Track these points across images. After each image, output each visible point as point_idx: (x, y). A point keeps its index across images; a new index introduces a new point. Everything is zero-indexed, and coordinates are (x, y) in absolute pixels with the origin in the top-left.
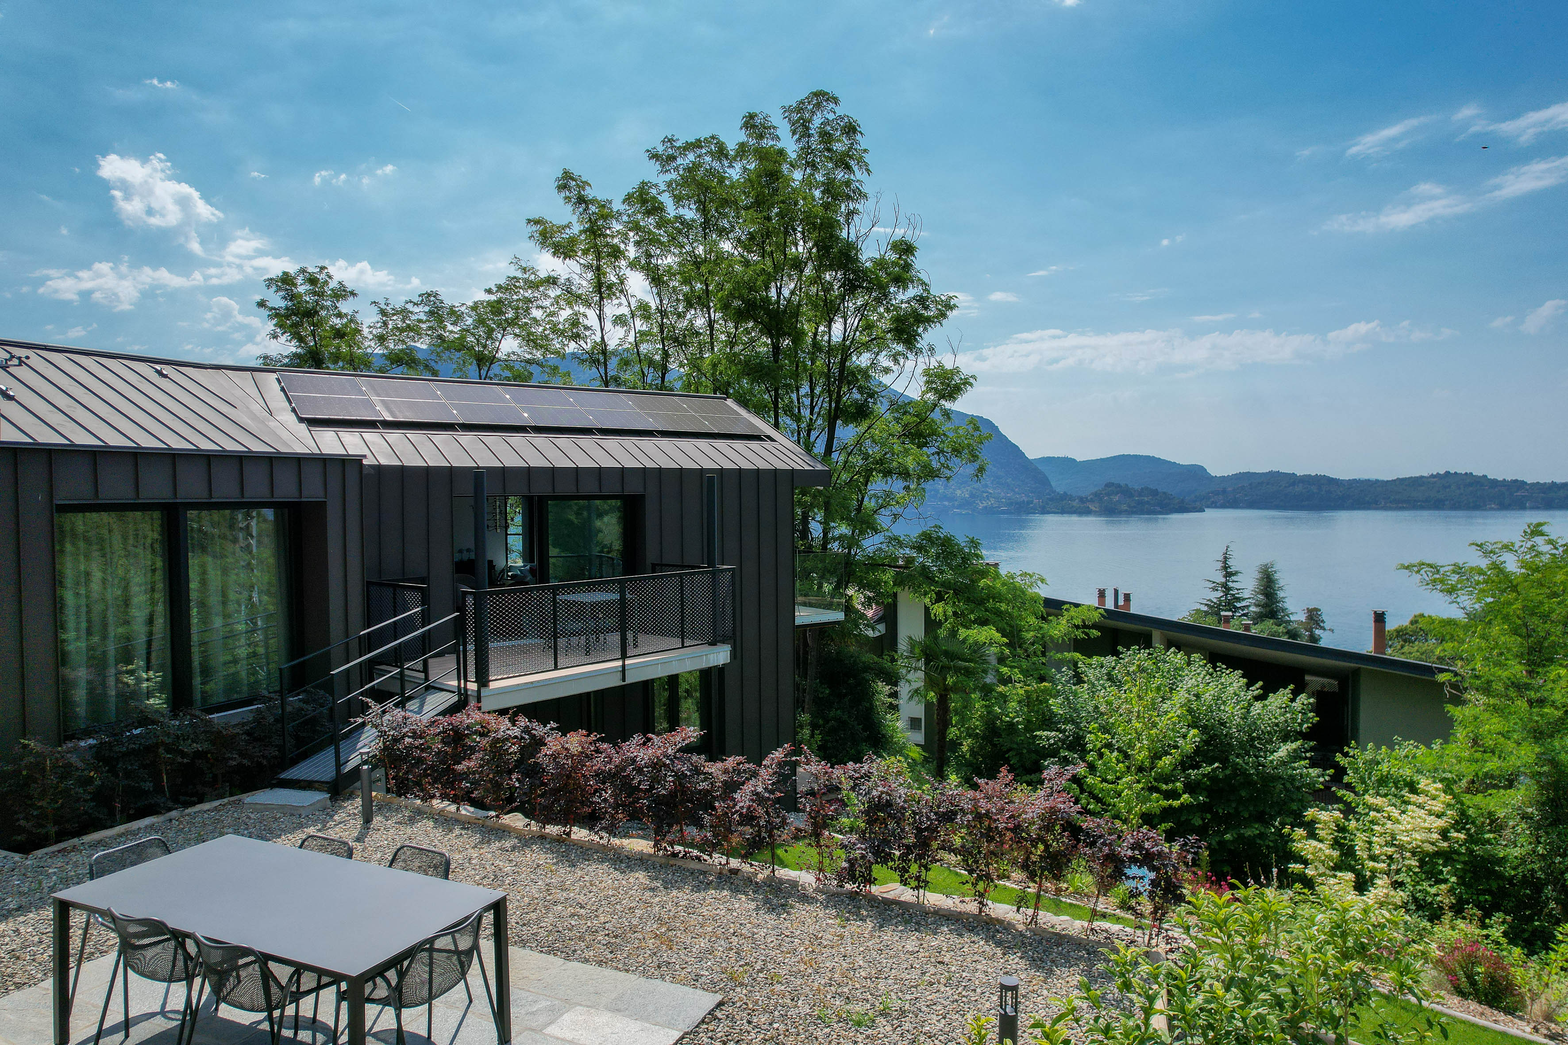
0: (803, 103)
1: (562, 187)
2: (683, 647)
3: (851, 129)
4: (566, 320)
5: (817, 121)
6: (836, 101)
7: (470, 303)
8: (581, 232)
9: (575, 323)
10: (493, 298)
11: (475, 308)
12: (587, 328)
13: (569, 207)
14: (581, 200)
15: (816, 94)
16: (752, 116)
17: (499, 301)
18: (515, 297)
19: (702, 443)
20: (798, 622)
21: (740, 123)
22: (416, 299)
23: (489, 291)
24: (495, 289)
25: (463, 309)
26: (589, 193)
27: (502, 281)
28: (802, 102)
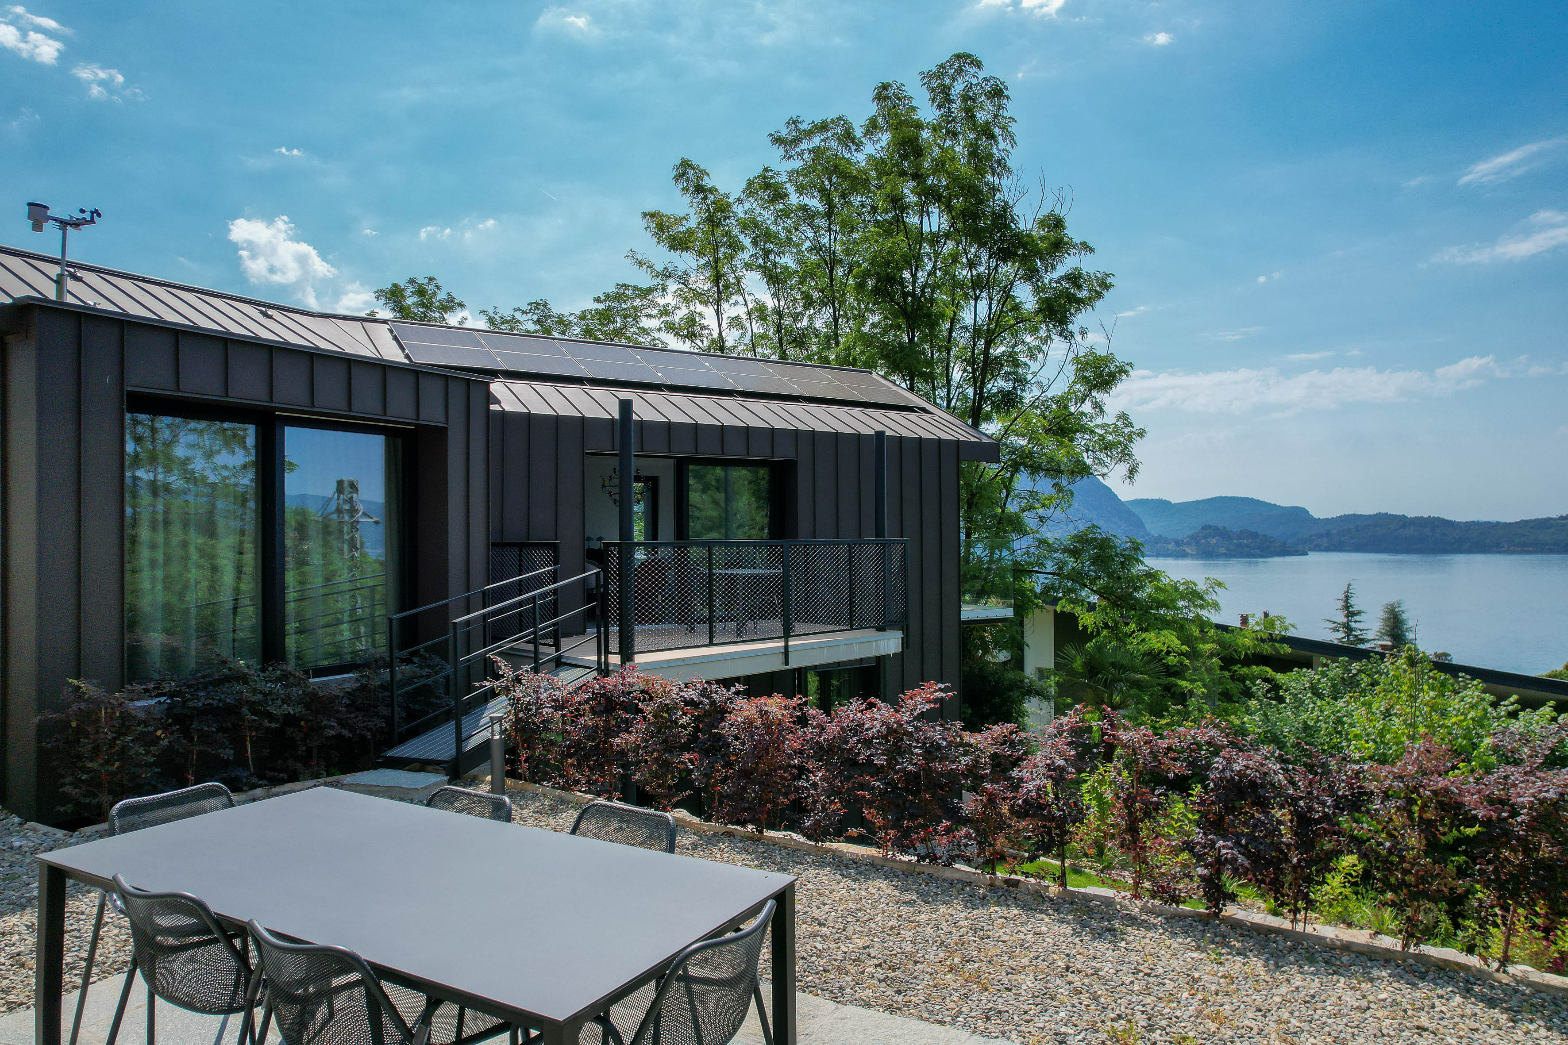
0: (944, 68)
1: (678, 178)
3: (997, 93)
5: (958, 87)
6: (978, 65)
7: (578, 313)
8: (699, 224)
9: (691, 320)
10: (601, 306)
11: (583, 317)
13: (687, 198)
14: (700, 189)
15: (958, 57)
16: (885, 87)
17: (609, 309)
18: (623, 306)
20: (964, 618)
21: (871, 94)
22: (525, 308)
23: (597, 300)
24: (603, 298)
25: (571, 318)
26: (707, 182)
27: (611, 289)
28: (942, 66)
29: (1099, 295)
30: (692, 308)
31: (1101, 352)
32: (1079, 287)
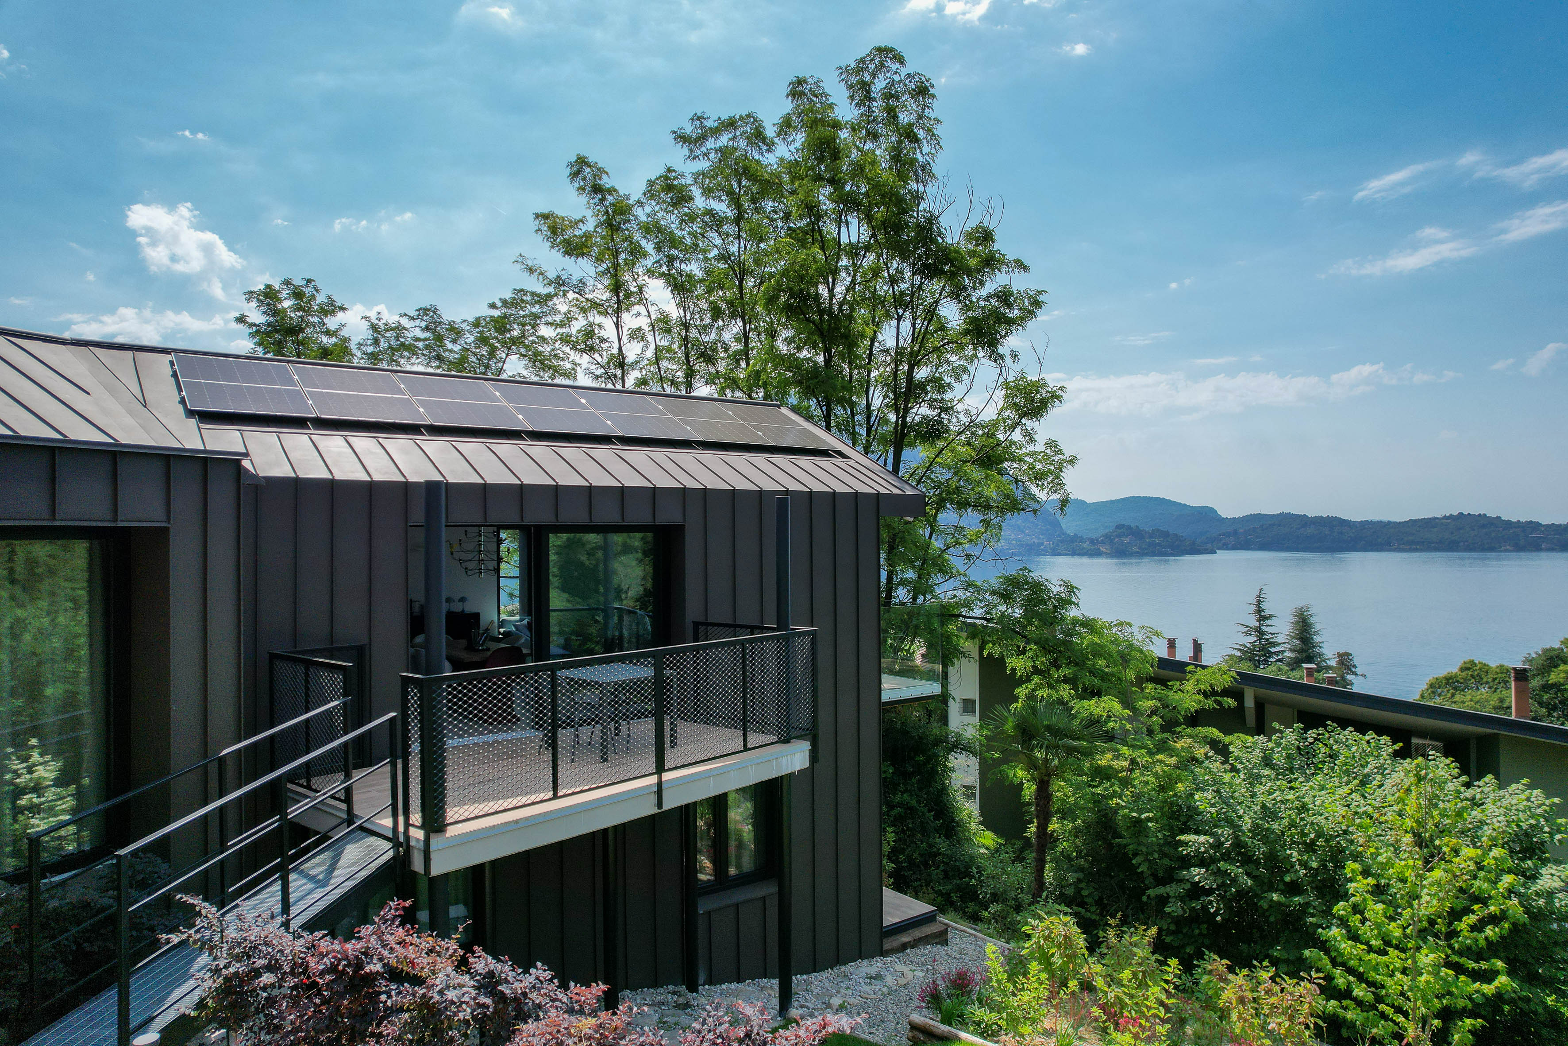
0: (864, 62)
1: (574, 175)
2: (746, 749)
3: (923, 91)
4: (579, 331)
5: (879, 85)
6: (901, 60)
7: (471, 320)
8: (597, 226)
9: (589, 333)
10: (496, 313)
11: (476, 324)
12: (603, 340)
13: (583, 199)
14: (597, 189)
15: (880, 50)
16: (800, 82)
17: (505, 316)
18: (521, 313)
19: (758, 458)
20: (885, 697)
21: (786, 90)
22: (413, 313)
23: (493, 306)
24: (499, 304)
25: (464, 326)
26: (606, 182)
27: (508, 295)
28: (862, 61)
29: (1031, 314)
30: (591, 319)
31: (1033, 377)
32: (1009, 306)
